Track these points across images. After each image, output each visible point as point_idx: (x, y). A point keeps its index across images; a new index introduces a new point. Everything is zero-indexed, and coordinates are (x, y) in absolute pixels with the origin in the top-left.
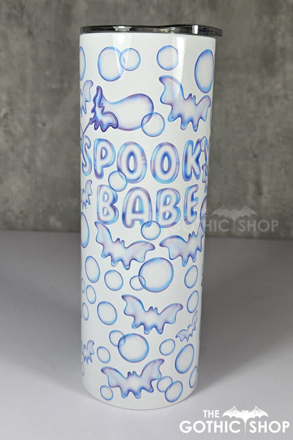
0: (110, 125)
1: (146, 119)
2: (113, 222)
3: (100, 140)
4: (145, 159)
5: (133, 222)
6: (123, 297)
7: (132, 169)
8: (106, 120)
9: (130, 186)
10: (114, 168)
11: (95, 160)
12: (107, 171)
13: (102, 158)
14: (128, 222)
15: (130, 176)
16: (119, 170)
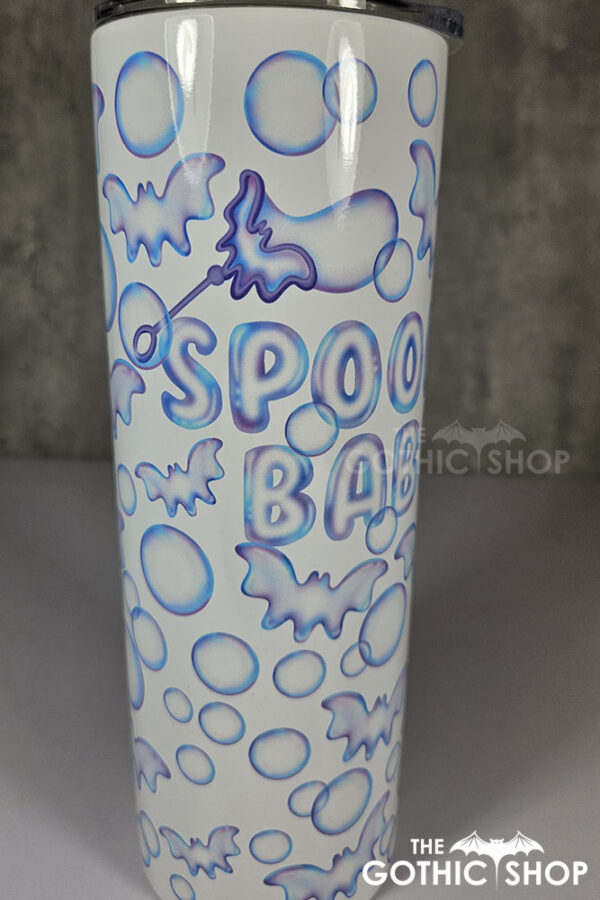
0: (290, 281)
1: (383, 258)
2: (299, 534)
3: (255, 327)
4: (378, 363)
5: (350, 522)
6: (325, 705)
7: (349, 392)
8: (277, 268)
9: (346, 435)
10: (304, 395)
11: (235, 382)
12: (279, 410)
13: (262, 374)
14: (340, 524)
15: (346, 411)
16: (318, 399)
